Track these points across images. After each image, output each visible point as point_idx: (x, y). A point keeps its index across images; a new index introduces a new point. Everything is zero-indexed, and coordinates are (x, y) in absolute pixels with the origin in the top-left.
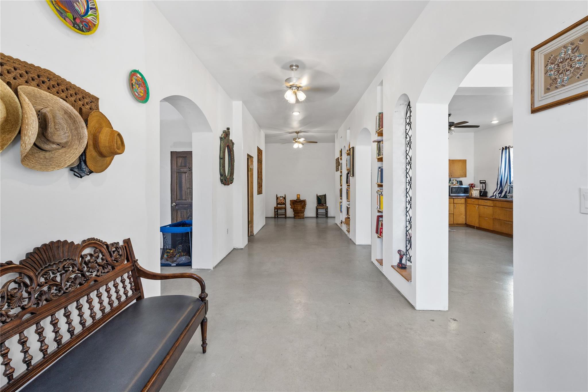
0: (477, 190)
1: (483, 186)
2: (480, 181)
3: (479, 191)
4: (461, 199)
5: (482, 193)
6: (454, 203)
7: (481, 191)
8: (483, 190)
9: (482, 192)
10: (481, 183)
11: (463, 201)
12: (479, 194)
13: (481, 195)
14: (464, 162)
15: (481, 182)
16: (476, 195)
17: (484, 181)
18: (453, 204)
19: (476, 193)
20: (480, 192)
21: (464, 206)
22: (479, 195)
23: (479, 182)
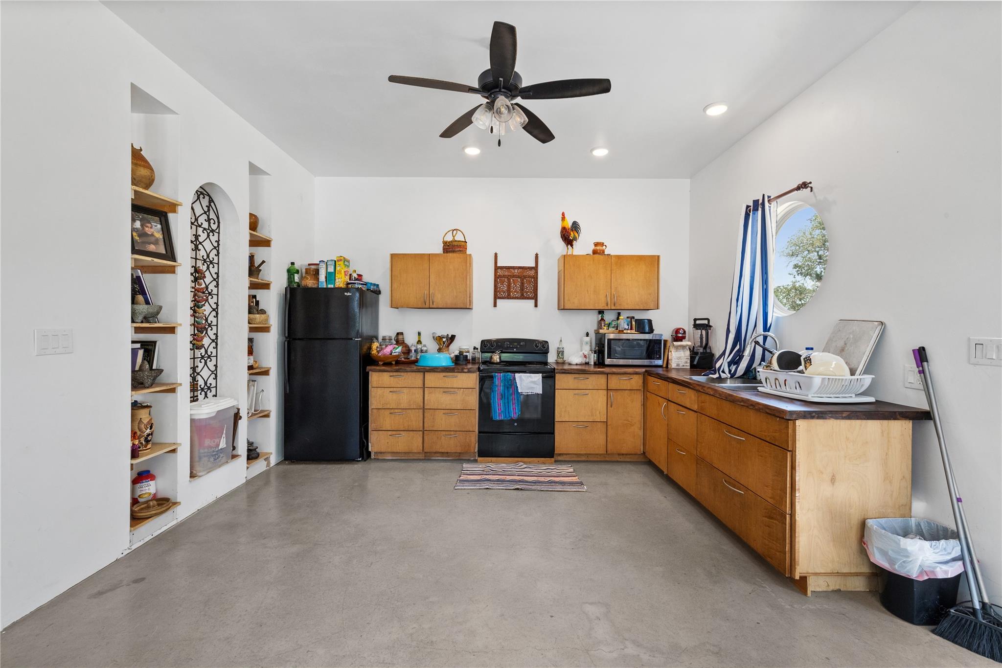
0: (683, 347)
1: (701, 335)
2: (695, 320)
3: (688, 353)
4: (632, 376)
5: (697, 358)
6: (607, 390)
7: (695, 351)
8: (701, 350)
9: (697, 353)
10: (696, 326)
11: (636, 381)
12: (689, 361)
13: (695, 363)
14: (654, 261)
15: (698, 322)
16: (678, 365)
17: (706, 322)
18: (605, 392)
19: (679, 358)
20: (693, 353)
21: (638, 398)
22: (689, 364)
23: (693, 323)
